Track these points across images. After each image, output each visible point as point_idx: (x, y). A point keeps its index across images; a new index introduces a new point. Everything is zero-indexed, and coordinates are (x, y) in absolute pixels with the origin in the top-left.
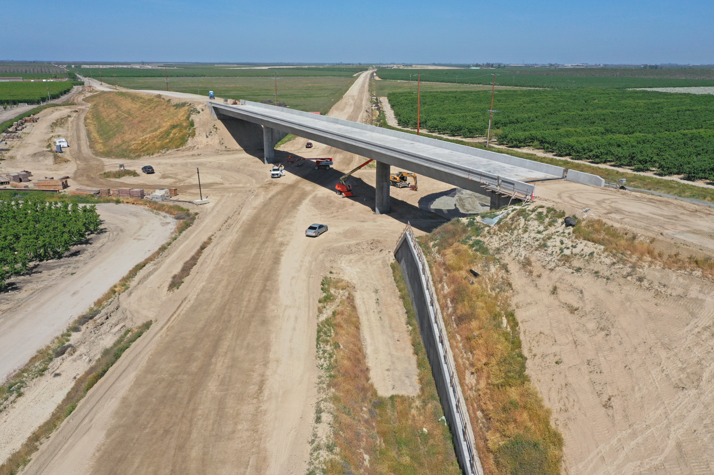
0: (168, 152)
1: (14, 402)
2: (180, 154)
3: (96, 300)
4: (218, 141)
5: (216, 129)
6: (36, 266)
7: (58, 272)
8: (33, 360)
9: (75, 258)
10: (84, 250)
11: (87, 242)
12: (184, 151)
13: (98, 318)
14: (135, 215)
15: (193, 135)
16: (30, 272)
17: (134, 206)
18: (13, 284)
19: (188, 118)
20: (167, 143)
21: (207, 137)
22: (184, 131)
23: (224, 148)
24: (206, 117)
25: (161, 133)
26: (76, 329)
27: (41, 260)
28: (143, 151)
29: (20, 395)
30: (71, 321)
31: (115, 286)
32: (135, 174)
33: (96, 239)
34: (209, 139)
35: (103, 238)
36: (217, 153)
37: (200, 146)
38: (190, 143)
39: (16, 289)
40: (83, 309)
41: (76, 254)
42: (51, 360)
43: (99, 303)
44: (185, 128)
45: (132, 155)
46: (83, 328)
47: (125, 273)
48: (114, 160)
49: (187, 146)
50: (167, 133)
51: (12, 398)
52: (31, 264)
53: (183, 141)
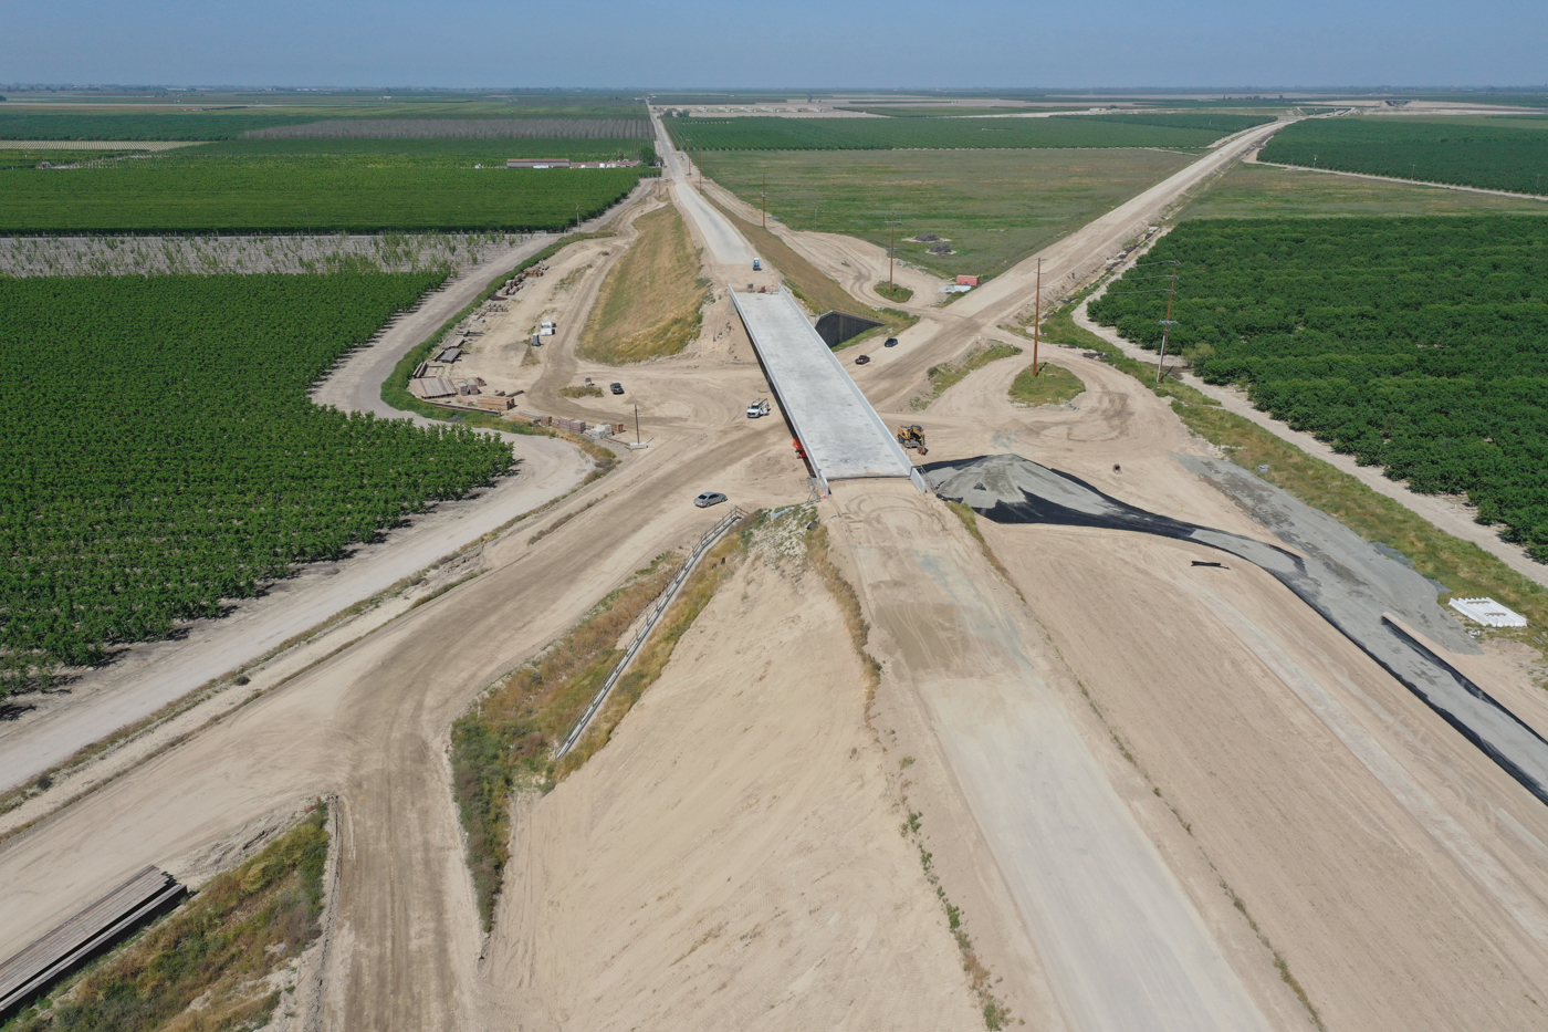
0: (658, 360)
1: (371, 610)
2: (674, 363)
3: (462, 545)
4: (728, 348)
5: (730, 328)
6: (434, 506)
7: (450, 513)
8: (395, 584)
9: (472, 501)
10: (485, 493)
11: (493, 485)
12: (679, 359)
13: (456, 562)
14: (559, 455)
15: (697, 336)
16: (428, 510)
17: (567, 443)
18: (409, 521)
19: (698, 309)
20: (660, 347)
21: (714, 340)
22: (687, 330)
23: (731, 359)
24: (720, 309)
25: (659, 329)
26: (435, 567)
27: (441, 500)
28: (630, 356)
29: (377, 607)
30: (435, 560)
31: (486, 535)
32: (599, 393)
33: (504, 481)
34: (717, 343)
35: (511, 481)
36: (722, 365)
37: (702, 354)
38: (690, 347)
39: (409, 526)
40: (448, 552)
41: (474, 497)
42: (407, 587)
43: (464, 549)
44: (690, 325)
45: (616, 360)
46: (441, 567)
47: (502, 522)
48: (592, 365)
49: (685, 353)
50: (666, 330)
51: (371, 608)
52: (431, 503)
53: (681, 344)
